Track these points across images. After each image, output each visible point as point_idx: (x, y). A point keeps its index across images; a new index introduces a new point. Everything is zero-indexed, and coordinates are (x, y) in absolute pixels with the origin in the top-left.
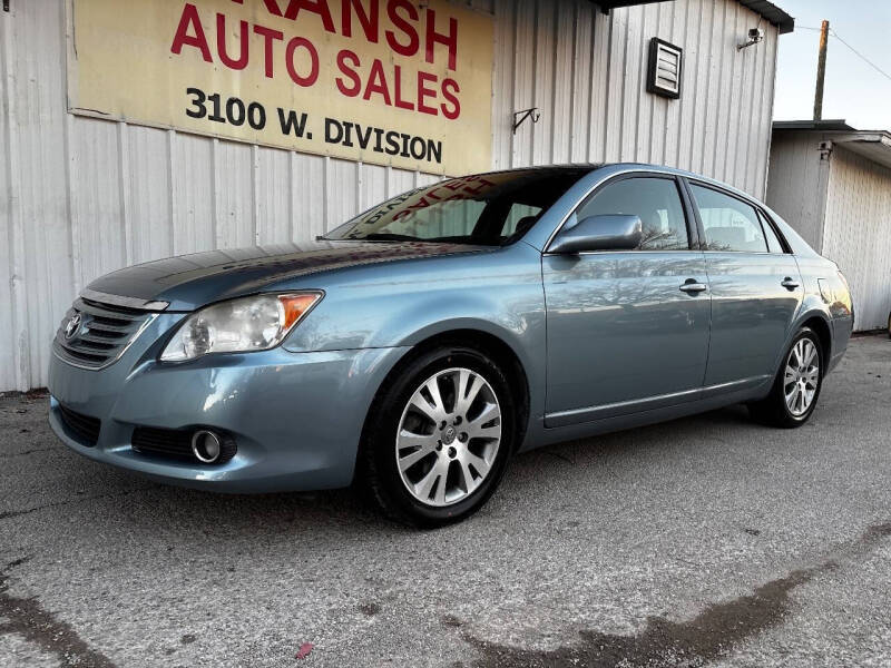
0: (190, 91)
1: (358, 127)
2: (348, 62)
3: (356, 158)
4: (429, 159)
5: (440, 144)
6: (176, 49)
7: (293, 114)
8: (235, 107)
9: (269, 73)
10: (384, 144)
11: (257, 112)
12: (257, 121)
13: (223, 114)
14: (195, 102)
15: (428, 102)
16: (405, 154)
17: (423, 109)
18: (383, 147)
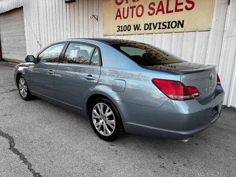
0: (118, 26)
1: (153, 24)
2: (152, 6)
3: (152, 32)
4: (178, 27)
5: (183, 21)
6: (116, 19)
7: (137, 25)
8: (125, 27)
9: (132, 17)
10: (162, 26)
11: (129, 27)
12: (129, 29)
13: (123, 30)
14: (118, 29)
15: (179, 7)
16: (169, 28)
17: (177, 10)
18: (161, 27)
